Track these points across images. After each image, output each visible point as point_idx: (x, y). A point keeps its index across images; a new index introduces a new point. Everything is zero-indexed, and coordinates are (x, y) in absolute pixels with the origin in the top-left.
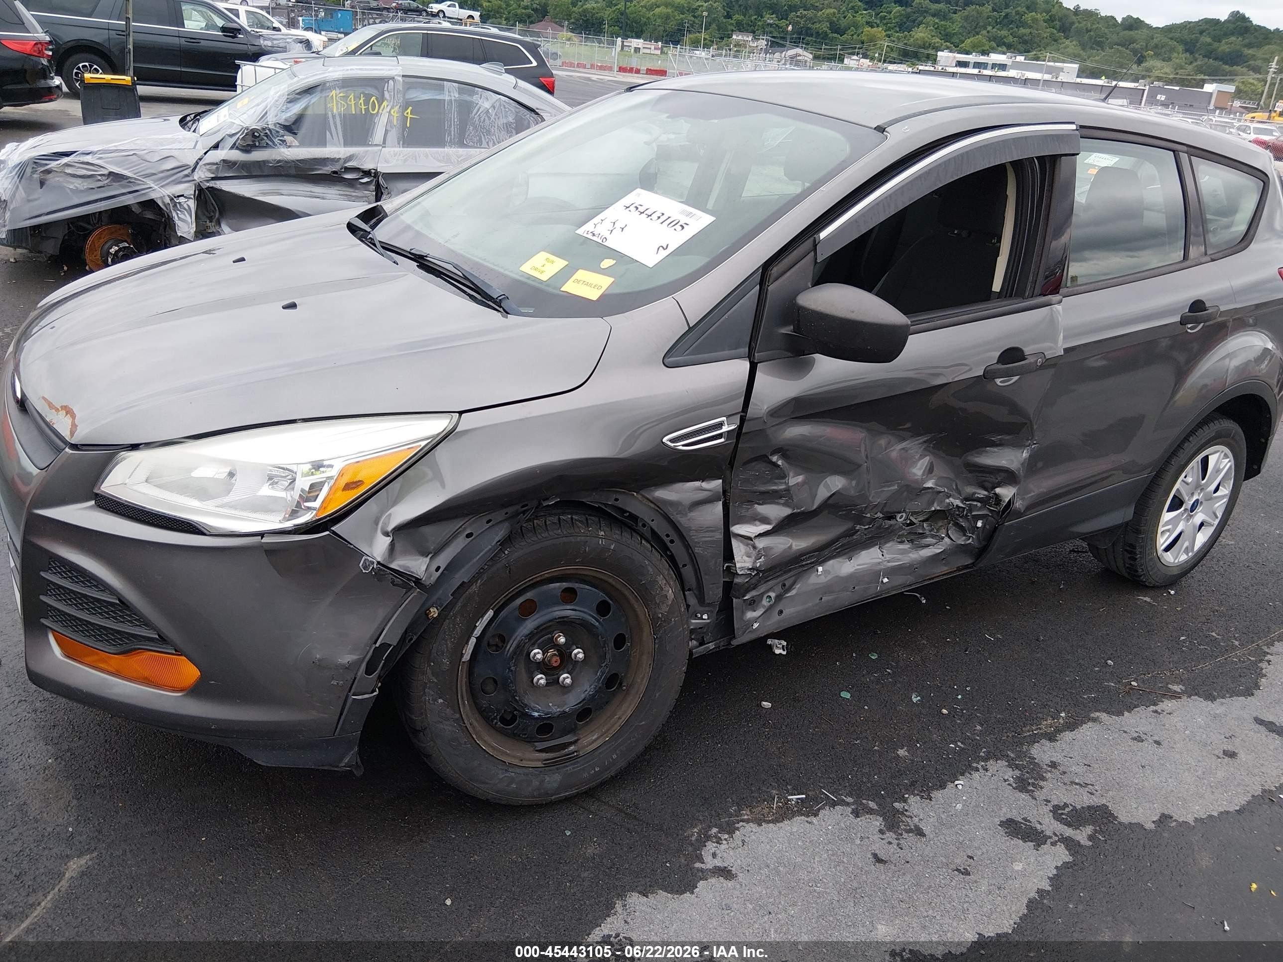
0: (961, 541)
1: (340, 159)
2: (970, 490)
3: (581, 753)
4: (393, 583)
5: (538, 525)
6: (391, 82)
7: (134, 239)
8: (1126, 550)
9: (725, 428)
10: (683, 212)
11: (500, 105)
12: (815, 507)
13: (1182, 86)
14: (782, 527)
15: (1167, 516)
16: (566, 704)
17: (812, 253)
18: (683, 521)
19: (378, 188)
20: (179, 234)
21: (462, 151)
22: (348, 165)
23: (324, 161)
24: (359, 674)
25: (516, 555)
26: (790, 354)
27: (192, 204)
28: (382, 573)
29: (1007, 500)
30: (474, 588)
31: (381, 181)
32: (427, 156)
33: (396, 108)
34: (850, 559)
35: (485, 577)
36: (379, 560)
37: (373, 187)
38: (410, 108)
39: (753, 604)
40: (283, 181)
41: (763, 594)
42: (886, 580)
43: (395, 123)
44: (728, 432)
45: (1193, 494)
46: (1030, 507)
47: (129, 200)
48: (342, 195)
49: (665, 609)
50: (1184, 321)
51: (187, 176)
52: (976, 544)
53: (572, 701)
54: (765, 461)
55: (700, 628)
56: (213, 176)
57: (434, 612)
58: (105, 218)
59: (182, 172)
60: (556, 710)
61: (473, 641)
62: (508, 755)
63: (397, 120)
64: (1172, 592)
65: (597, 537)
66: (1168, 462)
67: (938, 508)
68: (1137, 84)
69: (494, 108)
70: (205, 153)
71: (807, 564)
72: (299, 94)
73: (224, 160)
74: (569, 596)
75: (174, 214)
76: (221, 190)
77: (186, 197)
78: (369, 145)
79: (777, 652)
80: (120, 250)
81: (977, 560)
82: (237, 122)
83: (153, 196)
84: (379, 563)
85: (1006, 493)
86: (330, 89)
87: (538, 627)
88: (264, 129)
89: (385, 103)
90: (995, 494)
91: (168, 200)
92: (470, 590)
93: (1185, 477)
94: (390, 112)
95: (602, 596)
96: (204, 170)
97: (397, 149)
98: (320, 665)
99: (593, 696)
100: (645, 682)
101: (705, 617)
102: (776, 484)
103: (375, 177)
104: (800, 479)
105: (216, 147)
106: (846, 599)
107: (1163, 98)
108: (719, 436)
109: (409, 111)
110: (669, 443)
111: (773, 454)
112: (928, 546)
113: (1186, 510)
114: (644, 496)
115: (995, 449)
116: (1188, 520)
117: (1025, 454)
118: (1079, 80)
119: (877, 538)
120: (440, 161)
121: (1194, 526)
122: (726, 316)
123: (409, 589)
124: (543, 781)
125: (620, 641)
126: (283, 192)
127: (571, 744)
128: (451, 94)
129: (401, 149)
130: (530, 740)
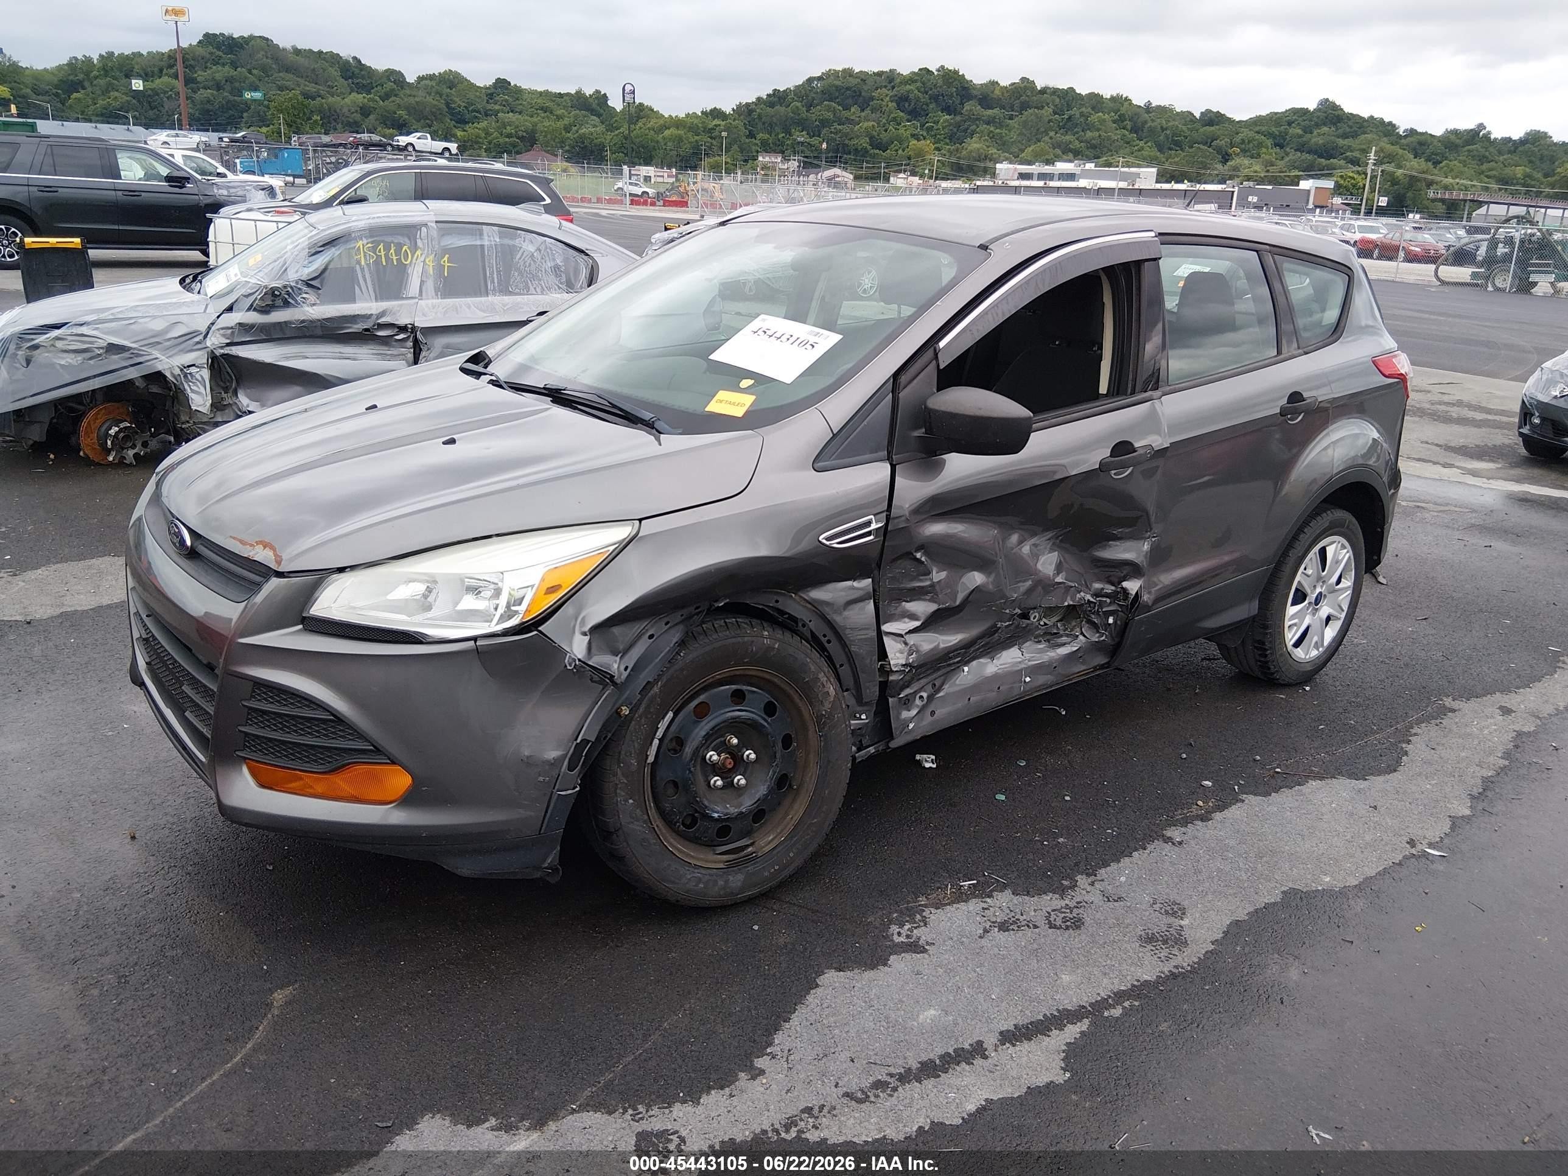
0: (1095, 638)
1: (372, 315)
2: (1097, 586)
3: (760, 854)
4: (591, 680)
5: (708, 628)
6: (424, 229)
7: (134, 418)
8: (1256, 647)
9: (874, 526)
10: (810, 333)
11: (546, 248)
12: (958, 603)
13: (1275, 184)
14: (930, 623)
15: (1291, 610)
16: (742, 805)
17: (934, 362)
18: (838, 619)
19: (416, 342)
20: (194, 408)
21: (507, 299)
22: (381, 321)
23: (353, 319)
24: (563, 770)
25: (691, 657)
26: (924, 456)
27: (206, 374)
28: (582, 670)
29: (1134, 593)
30: (656, 689)
31: (419, 336)
32: (469, 307)
33: (432, 257)
34: (992, 659)
35: (664, 679)
36: (580, 657)
37: (410, 344)
38: (447, 256)
39: (907, 703)
40: (307, 343)
41: (915, 693)
42: (1028, 679)
43: (431, 272)
44: (877, 529)
45: (1315, 587)
46: (1157, 601)
47: (132, 374)
48: (376, 354)
49: (827, 706)
50: (1283, 412)
51: (198, 343)
52: (1109, 641)
53: (747, 803)
54: (911, 559)
55: (859, 729)
56: (228, 341)
57: (625, 711)
58: (99, 397)
59: (191, 339)
60: (733, 811)
61: (656, 742)
62: (692, 857)
63: (433, 269)
64: (1307, 688)
65: (762, 636)
66: (1285, 554)
67: (1071, 603)
68: (1224, 186)
69: (540, 251)
70: (218, 317)
71: (954, 663)
72: (323, 246)
73: (240, 324)
74: (738, 697)
75: (186, 387)
76: (237, 357)
77: (197, 367)
78: (403, 298)
79: (927, 765)
80: (120, 431)
81: (1112, 657)
82: (253, 281)
83: (160, 367)
84: (579, 660)
85: (1132, 586)
86: (356, 239)
87: (713, 728)
88: (285, 287)
89: (418, 252)
90: (1122, 588)
91: (177, 371)
92: (652, 692)
93: (1305, 569)
94: (424, 261)
95: (767, 698)
96: (218, 335)
97: (435, 301)
98: (529, 762)
99: (766, 796)
100: (814, 779)
101: (863, 717)
102: (921, 581)
103: (412, 333)
104: (943, 575)
105: (230, 309)
106: (991, 699)
107: (1255, 199)
108: (869, 534)
109: (446, 259)
110: (824, 541)
111: (917, 550)
112: (1064, 644)
113: (1310, 603)
114: (801, 597)
115: (1118, 543)
116: (1314, 615)
117: (1146, 547)
118: (1158, 186)
119: (1015, 638)
120: (484, 311)
121: (1321, 619)
122: (865, 423)
123: (605, 686)
124: (727, 881)
125: (787, 741)
126: (307, 355)
127: (747, 846)
128: (490, 239)
129: (440, 300)
130: (711, 845)
